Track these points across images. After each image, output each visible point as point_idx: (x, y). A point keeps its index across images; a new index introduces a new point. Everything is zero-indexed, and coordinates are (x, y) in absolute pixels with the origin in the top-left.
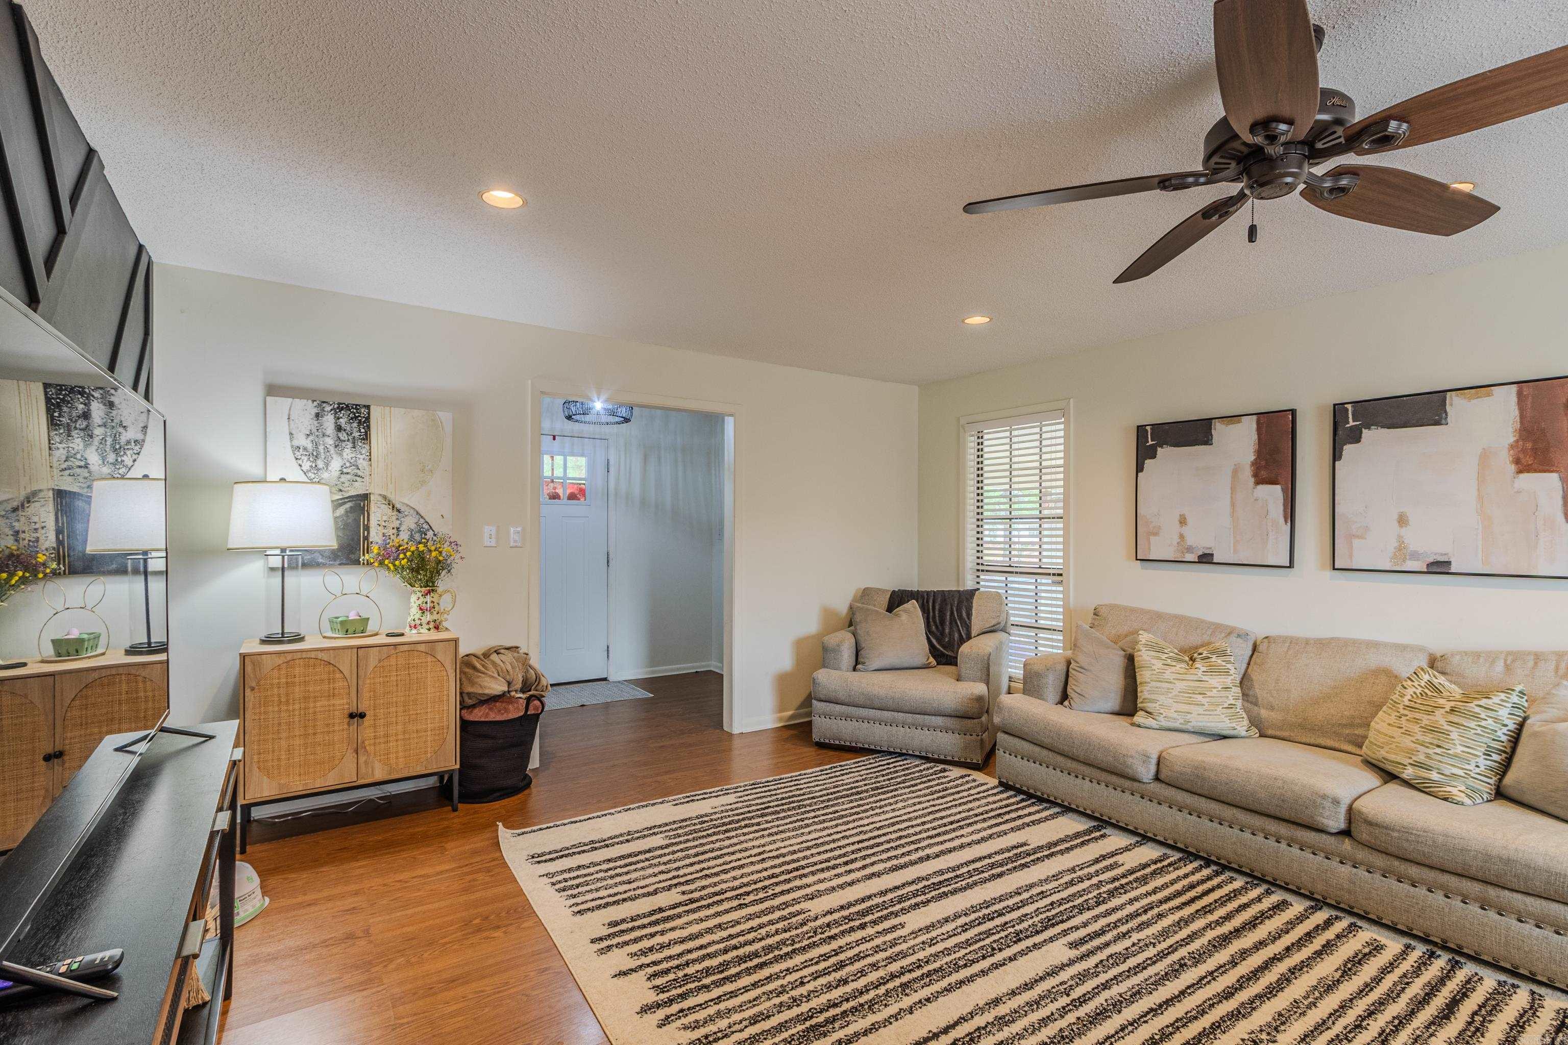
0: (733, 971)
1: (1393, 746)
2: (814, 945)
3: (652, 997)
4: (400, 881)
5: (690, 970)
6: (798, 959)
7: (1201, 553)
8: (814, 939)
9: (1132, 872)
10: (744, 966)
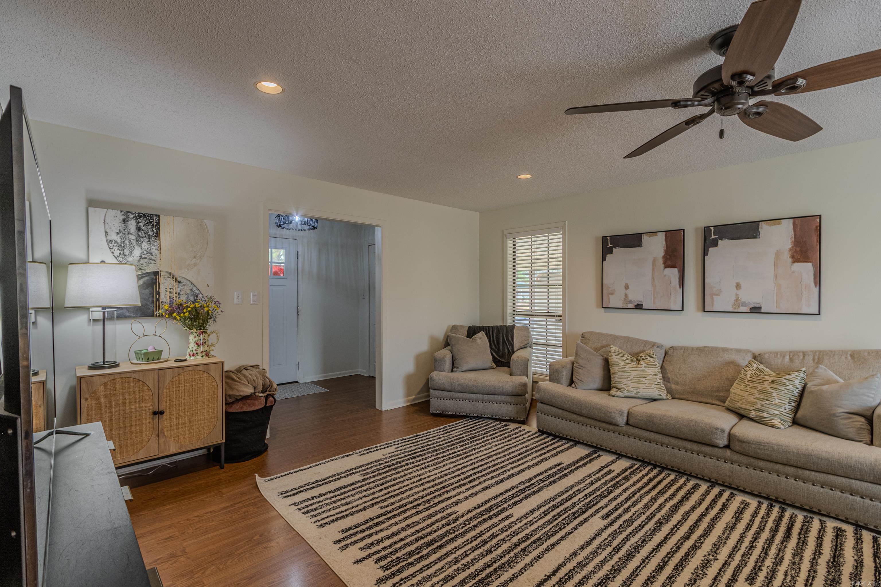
0: (425, 552)
1: (744, 401)
2: (466, 532)
3: (381, 574)
4: (197, 516)
5: (399, 554)
6: (460, 541)
7: (636, 304)
8: (466, 528)
9: (619, 474)
10: (430, 548)
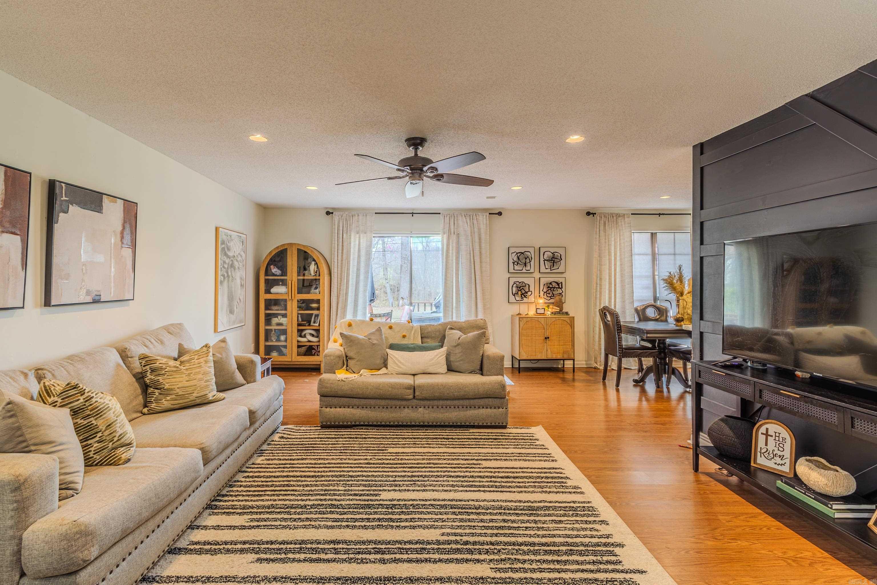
0: (564, 548)
2: (506, 544)
3: (617, 550)
5: (592, 558)
6: (520, 540)
8: (503, 547)
10: (556, 548)
